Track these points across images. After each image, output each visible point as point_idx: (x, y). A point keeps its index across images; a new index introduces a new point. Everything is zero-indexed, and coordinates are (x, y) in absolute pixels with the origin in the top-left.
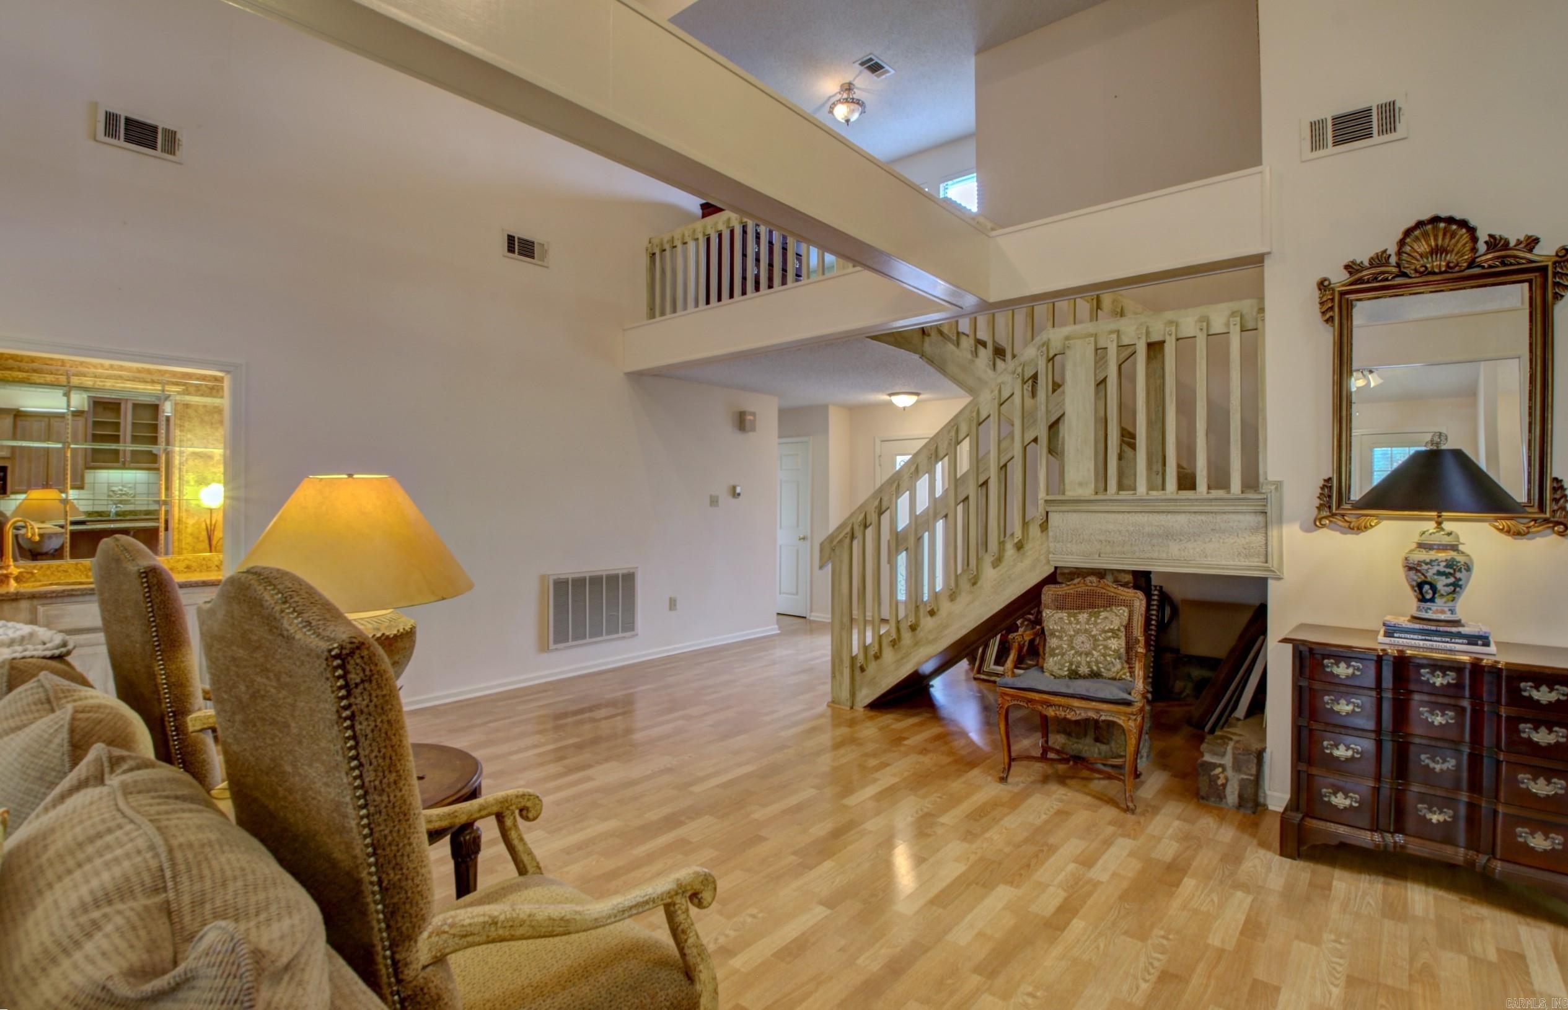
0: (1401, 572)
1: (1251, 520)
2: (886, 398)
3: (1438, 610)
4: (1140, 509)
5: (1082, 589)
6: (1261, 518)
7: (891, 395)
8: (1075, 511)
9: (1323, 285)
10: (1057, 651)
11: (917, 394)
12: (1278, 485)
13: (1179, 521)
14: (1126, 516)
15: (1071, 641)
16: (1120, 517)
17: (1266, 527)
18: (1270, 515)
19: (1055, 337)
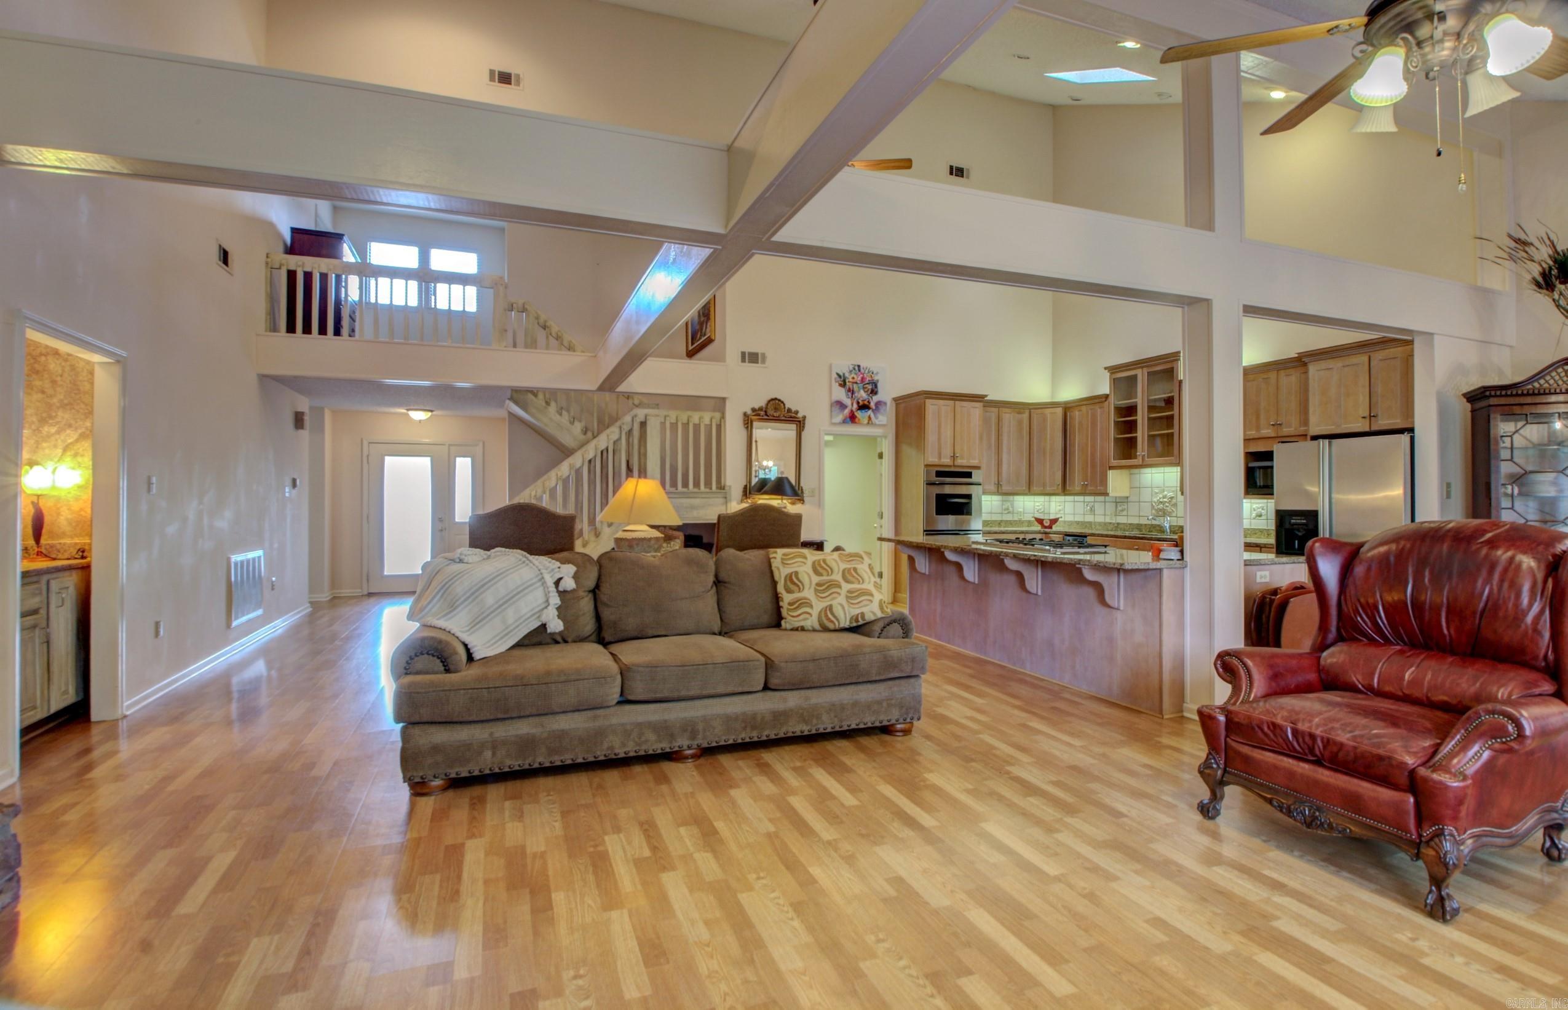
1: (722, 500)
2: (405, 411)
6: (724, 499)
7: (408, 410)
9: (745, 414)
11: (432, 411)
12: (730, 487)
13: (696, 502)
17: (726, 503)
18: (726, 498)
19: (641, 413)
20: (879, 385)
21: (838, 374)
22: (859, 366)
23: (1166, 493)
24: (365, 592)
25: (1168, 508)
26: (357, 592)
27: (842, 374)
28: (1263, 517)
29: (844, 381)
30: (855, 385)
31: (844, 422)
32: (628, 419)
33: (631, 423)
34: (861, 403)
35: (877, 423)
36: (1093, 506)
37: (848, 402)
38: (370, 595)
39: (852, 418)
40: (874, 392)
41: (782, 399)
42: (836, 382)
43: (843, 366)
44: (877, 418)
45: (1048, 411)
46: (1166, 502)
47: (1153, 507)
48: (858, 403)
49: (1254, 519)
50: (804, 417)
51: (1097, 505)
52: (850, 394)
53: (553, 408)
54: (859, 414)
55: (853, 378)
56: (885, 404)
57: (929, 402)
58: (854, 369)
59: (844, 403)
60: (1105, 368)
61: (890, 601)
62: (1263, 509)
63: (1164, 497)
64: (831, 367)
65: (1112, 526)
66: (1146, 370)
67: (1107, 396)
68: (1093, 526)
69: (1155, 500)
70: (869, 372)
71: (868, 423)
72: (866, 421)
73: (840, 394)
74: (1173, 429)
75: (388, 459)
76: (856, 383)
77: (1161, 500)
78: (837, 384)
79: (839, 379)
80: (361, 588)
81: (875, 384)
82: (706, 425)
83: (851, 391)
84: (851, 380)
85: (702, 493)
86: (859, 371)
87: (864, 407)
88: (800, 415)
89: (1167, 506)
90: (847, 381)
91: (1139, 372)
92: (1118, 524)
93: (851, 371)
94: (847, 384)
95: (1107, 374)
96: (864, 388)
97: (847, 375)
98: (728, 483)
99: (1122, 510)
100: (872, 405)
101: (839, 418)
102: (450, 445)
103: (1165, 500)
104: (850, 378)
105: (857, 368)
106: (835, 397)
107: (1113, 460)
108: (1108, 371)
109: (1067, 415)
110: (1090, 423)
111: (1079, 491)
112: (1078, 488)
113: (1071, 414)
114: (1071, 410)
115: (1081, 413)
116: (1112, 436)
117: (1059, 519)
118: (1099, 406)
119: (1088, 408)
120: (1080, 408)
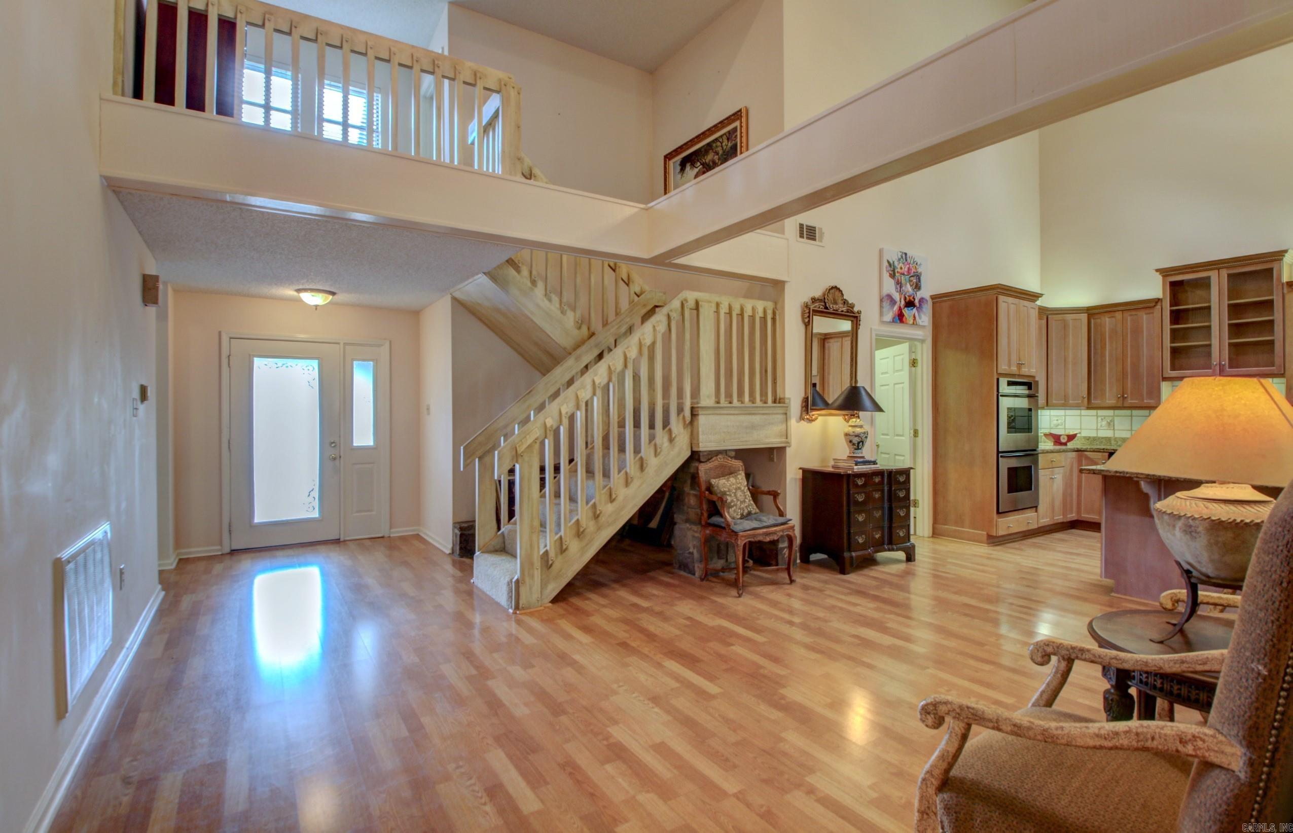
0: (843, 437)
1: (781, 417)
2: (295, 293)
3: (858, 454)
4: (746, 412)
5: (716, 463)
6: (785, 416)
7: (299, 291)
8: (713, 414)
9: (804, 306)
10: (732, 504)
11: (333, 294)
12: (789, 399)
13: (756, 419)
14: (736, 416)
15: (735, 495)
16: (732, 417)
17: (787, 421)
18: (786, 414)
19: (691, 296)
20: (922, 278)
21: (888, 262)
22: (906, 254)
24: (227, 550)
26: (215, 550)
27: (892, 262)
29: (894, 271)
30: (903, 277)
31: (893, 321)
32: (676, 304)
33: (680, 309)
34: (908, 299)
35: (921, 324)
36: (1113, 421)
37: (896, 296)
38: (233, 552)
39: (900, 317)
40: (918, 287)
41: (841, 289)
42: (887, 271)
43: (892, 255)
44: (920, 318)
45: (1069, 317)
48: (905, 298)
50: (859, 312)
51: (1116, 420)
52: (898, 286)
53: (539, 291)
54: (906, 312)
55: (901, 268)
56: (927, 301)
57: (1002, 298)
58: (902, 257)
59: (894, 297)
60: (1157, 270)
61: (931, 535)
64: (881, 251)
66: (1224, 273)
67: (1157, 301)
68: (1113, 442)
70: (914, 262)
71: (914, 323)
72: (911, 322)
73: (889, 286)
74: (1273, 335)
75: (257, 362)
76: (903, 274)
78: (888, 274)
79: (889, 268)
80: (221, 544)
81: (918, 276)
82: (760, 317)
83: (899, 284)
84: (899, 270)
85: (757, 407)
86: (906, 260)
87: (910, 304)
88: (856, 309)
90: (896, 271)
91: (1213, 275)
93: (899, 260)
94: (897, 274)
95: (1159, 278)
96: (910, 281)
97: (896, 263)
98: (787, 396)
100: (917, 302)
101: (889, 316)
102: (345, 344)
104: (899, 267)
105: (904, 256)
106: (886, 291)
107: (1171, 370)
108: (1160, 274)
109: (1092, 321)
110: (1129, 330)
111: (1113, 405)
112: (1112, 402)
113: (1099, 321)
114: (1096, 316)
115: (1113, 319)
116: (1167, 344)
117: (1078, 435)
118: (1148, 311)
119: (1126, 314)
120: (1112, 314)
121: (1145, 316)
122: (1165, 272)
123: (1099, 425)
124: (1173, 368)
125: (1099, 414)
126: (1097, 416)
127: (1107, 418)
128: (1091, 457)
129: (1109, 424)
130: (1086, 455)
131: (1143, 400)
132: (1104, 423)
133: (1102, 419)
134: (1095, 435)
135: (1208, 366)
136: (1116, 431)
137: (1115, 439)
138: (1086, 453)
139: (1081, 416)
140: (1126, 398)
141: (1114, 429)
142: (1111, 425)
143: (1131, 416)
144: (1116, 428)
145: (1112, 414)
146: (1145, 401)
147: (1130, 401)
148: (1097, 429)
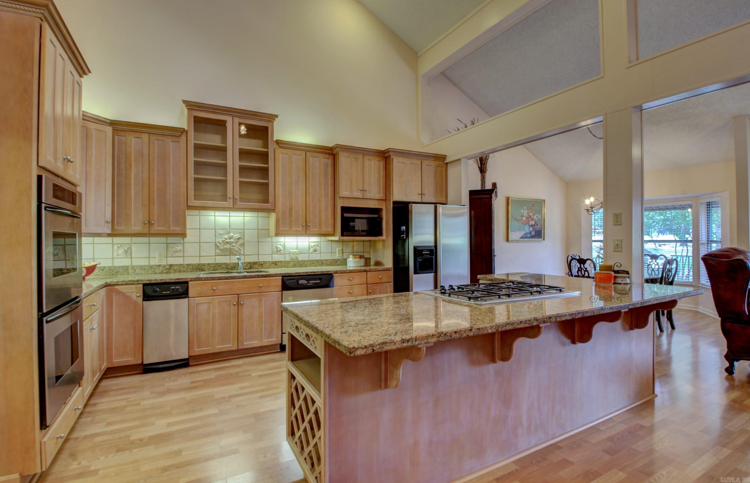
23: (231, 234)
25: (235, 248)
28: (318, 252)
36: (130, 249)
46: (233, 242)
47: (217, 247)
49: (312, 253)
51: (134, 247)
60: (184, 102)
62: (317, 246)
63: (230, 238)
65: (161, 268)
66: (237, 120)
67: (182, 131)
69: (220, 240)
74: (268, 179)
77: (227, 240)
89: (234, 246)
92: (171, 266)
95: (185, 109)
99: (177, 252)
103: (232, 240)
107: (194, 200)
108: (186, 106)
109: (116, 137)
110: (156, 155)
111: (139, 232)
112: (137, 228)
113: (123, 138)
114: (122, 133)
115: (139, 140)
116: (192, 175)
117: (98, 266)
118: (174, 139)
119: (153, 137)
120: (138, 135)
121: (171, 144)
122: (191, 105)
123: (115, 254)
124: (197, 197)
125: (114, 242)
126: (113, 244)
127: (123, 246)
128: (123, 291)
129: (126, 252)
130: (117, 290)
131: (169, 227)
132: (121, 251)
133: (118, 247)
134: (111, 265)
135: (224, 197)
136: (133, 259)
137: (133, 267)
138: (117, 287)
139: (93, 244)
140: (152, 224)
141: (131, 258)
142: (128, 252)
143: (149, 243)
144: (133, 256)
145: (130, 242)
146: (172, 228)
147: (156, 228)
148: (113, 258)
